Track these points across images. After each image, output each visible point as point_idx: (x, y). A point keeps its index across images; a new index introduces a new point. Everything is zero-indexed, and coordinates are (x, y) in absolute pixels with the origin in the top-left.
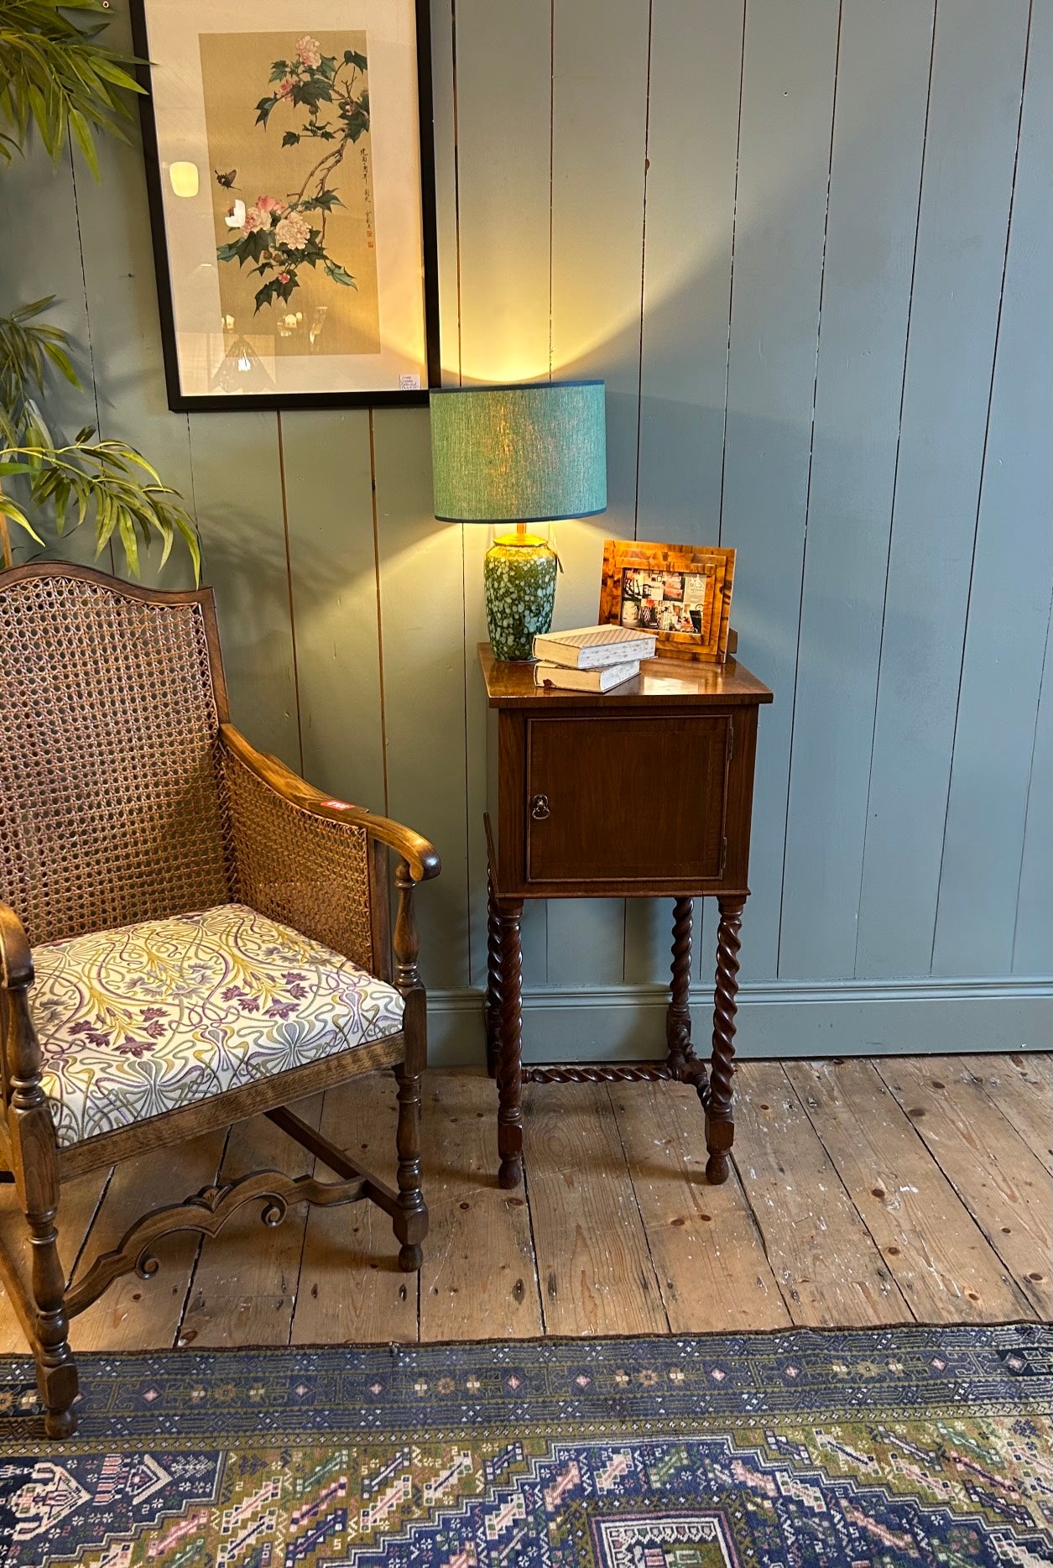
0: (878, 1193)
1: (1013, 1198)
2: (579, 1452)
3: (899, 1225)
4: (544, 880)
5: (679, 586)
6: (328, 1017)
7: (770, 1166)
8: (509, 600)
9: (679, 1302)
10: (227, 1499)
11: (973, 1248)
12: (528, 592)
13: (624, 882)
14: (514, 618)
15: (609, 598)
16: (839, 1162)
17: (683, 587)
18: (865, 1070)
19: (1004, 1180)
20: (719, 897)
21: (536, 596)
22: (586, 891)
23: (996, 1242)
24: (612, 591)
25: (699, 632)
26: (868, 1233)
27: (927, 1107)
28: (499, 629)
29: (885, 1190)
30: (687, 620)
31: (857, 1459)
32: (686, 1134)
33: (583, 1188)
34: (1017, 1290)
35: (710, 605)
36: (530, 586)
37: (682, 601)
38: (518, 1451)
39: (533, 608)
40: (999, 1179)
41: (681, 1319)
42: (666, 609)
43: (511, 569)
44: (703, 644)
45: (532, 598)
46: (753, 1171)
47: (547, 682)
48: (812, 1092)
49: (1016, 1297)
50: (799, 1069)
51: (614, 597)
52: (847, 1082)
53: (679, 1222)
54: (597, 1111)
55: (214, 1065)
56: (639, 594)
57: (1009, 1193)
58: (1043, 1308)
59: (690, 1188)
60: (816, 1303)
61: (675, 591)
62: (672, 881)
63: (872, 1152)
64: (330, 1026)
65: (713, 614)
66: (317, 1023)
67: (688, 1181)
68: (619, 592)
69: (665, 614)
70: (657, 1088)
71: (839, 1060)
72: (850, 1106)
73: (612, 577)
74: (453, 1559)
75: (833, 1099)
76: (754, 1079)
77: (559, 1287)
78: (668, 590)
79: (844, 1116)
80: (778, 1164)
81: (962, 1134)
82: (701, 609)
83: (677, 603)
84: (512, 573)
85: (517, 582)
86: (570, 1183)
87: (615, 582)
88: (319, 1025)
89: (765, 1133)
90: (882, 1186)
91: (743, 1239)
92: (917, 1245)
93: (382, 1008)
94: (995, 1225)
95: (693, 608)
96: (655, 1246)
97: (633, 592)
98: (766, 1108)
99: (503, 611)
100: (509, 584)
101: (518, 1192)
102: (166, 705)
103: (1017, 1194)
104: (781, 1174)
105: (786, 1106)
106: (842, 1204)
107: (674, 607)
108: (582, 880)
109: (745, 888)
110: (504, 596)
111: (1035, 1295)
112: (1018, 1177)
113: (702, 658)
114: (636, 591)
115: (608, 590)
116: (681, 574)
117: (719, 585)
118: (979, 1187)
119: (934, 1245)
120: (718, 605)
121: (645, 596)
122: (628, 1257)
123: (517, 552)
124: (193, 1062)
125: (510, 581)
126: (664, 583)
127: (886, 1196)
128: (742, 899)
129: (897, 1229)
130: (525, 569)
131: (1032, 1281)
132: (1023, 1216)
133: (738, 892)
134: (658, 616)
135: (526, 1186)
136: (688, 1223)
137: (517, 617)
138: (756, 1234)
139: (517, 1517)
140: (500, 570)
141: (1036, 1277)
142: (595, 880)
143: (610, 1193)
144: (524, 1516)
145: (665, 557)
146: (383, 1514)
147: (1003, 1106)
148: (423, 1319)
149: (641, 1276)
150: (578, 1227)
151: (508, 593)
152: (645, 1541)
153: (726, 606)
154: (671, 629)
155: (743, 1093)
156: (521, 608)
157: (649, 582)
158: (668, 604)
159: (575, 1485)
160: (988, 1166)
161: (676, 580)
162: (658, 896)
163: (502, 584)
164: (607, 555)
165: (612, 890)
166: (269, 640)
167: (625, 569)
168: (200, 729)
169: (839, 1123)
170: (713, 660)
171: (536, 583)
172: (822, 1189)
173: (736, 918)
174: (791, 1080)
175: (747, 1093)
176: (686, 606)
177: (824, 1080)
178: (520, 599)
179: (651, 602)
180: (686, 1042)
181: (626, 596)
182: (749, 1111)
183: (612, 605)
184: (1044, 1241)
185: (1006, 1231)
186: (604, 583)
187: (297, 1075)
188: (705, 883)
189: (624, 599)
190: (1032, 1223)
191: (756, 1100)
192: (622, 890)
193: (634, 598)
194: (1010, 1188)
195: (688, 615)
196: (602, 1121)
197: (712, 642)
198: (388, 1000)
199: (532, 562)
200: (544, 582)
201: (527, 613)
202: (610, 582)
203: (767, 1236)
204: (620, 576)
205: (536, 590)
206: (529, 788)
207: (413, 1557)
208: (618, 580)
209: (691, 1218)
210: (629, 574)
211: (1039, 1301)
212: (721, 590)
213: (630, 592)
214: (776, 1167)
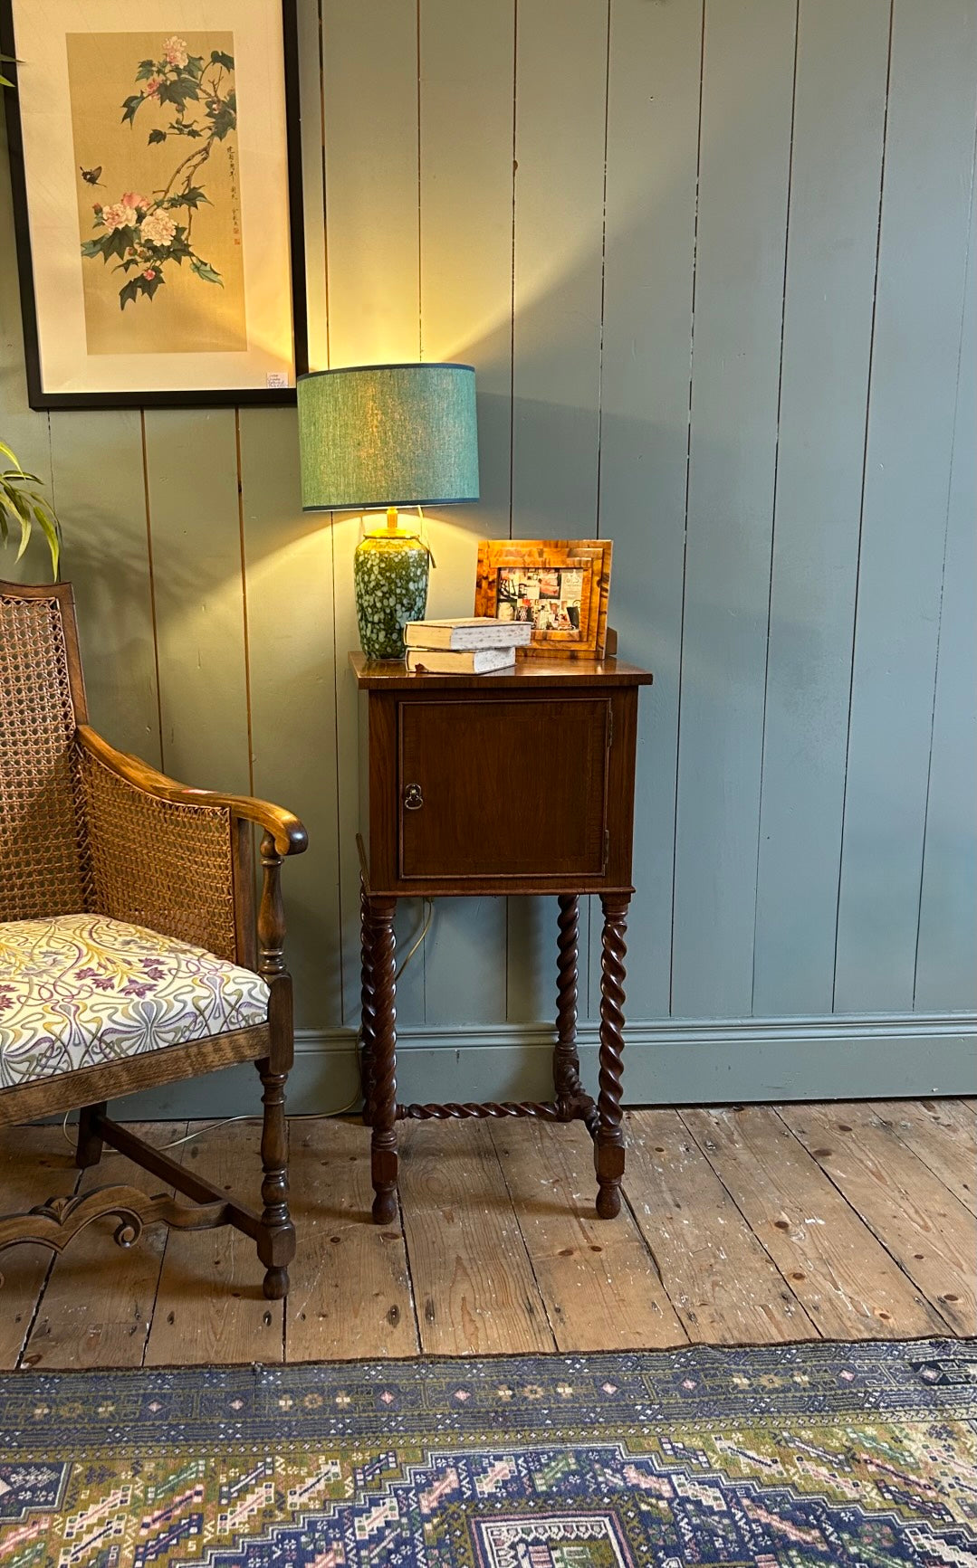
0: (782, 1225)
1: (926, 1228)
2: (457, 1459)
3: (804, 1253)
4: (418, 877)
5: (555, 583)
6: (188, 998)
7: (666, 1203)
8: (380, 594)
9: (568, 1325)
10: (71, 1505)
11: (884, 1273)
12: (399, 585)
13: (502, 878)
14: (385, 612)
15: (484, 600)
16: (739, 1198)
17: (559, 584)
18: (766, 1116)
19: (917, 1212)
20: (602, 896)
21: (407, 589)
22: (463, 889)
23: (908, 1267)
24: (486, 592)
25: (577, 627)
26: (771, 1260)
27: (833, 1148)
28: (369, 625)
29: (789, 1222)
30: (564, 618)
31: (760, 1462)
32: (574, 1175)
33: (464, 1223)
34: (931, 1309)
35: (587, 599)
36: (401, 579)
37: (558, 598)
38: (391, 1459)
39: (405, 602)
40: (911, 1211)
41: (569, 1340)
42: (543, 607)
43: (382, 561)
44: (581, 641)
45: (404, 592)
46: (647, 1207)
47: (419, 667)
48: (710, 1135)
49: (930, 1316)
50: (697, 1116)
51: (489, 599)
52: (748, 1126)
53: (567, 1253)
54: (479, 1154)
55: (65, 1038)
56: (514, 594)
57: (922, 1223)
58: (959, 1326)
59: (580, 1223)
60: (715, 1324)
61: (552, 589)
62: (552, 877)
63: (775, 1190)
64: (190, 1008)
65: (590, 609)
66: (176, 1003)
67: (577, 1216)
68: (494, 593)
69: (542, 612)
70: (543, 1133)
71: (739, 1106)
72: (751, 1149)
73: (487, 578)
74: (319, 1558)
75: (733, 1142)
76: (648, 1125)
77: (438, 1313)
78: (544, 587)
79: (745, 1157)
80: (674, 1201)
81: (871, 1172)
82: (578, 605)
83: (553, 601)
84: (383, 565)
85: (388, 574)
86: (450, 1219)
87: (490, 583)
88: (178, 1006)
89: (659, 1173)
90: (785, 1218)
91: (637, 1267)
92: (824, 1270)
93: (245, 993)
94: (907, 1253)
95: (570, 605)
96: (541, 1275)
97: (508, 592)
98: (661, 1150)
99: (374, 606)
100: (379, 577)
101: (394, 1227)
102: (20, 702)
103: (930, 1224)
104: (678, 1209)
105: (682, 1149)
106: (744, 1236)
107: (551, 604)
108: (458, 876)
109: (630, 885)
110: (375, 589)
111: (950, 1314)
112: (932, 1209)
113: (581, 655)
114: (512, 591)
115: (483, 592)
116: (557, 570)
117: (597, 578)
118: (890, 1219)
119: (842, 1271)
120: (596, 599)
121: (521, 596)
122: (512, 1285)
123: (387, 544)
124: (42, 1034)
125: (380, 573)
126: (540, 581)
127: (790, 1227)
128: (626, 897)
129: (802, 1257)
130: (396, 560)
131: (948, 1301)
132: (938, 1244)
133: (621, 890)
134: (535, 615)
135: (402, 1223)
136: (576, 1255)
137: (388, 611)
138: (650, 1263)
139: (389, 1519)
140: (370, 562)
141: (952, 1298)
142: (471, 876)
143: (492, 1228)
144: (397, 1518)
145: (541, 554)
146: (244, 1517)
147: (914, 1146)
148: (289, 1342)
149: (526, 1301)
150: (459, 1259)
151: (378, 586)
152: (530, 1539)
153: (604, 600)
154: (548, 627)
155: (636, 1136)
156: (392, 601)
157: (525, 581)
158: (545, 602)
159: (453, 1489)
160: (899, 1200)
161: (552, 577)
162: (538, 894)
163: (373, 577)
164: (481, 556)
165: (490, 888)
166: (131, 648)
167: (500, 569)
168: (56, 729)
169: (739, 1164)
170: (592, 656)
171: (408, 575)
172: (722, 1222)
173: (621, 918)
174: (688, 1125)
175: (640, 1138)
176: (563, 603)
177: (722, 1125)
178: (391, 592)
179: (528, 601)
180: (574, 1079)
181: (502, 597)
182: (643, 1154)
183: (487, 608)
184: (960, 1266)
185: (919, 1257)
186: (479, 585)
187: (153, 1060)
188: (587, 881)
189: (499, 601)
190: (946, 1251)
191: (650, 1143)
192: (500, 888)
193: (510, 599)
194: (923, 1220)
195: (566, 612)
196: (485, 1163)
197: (590, 638)
198: (252, 985)
199: (403, 554)
200: (415, 575)
201: (398, 607)
202: (484, 584)
203: (663, 1265)
204: (495, 576)
205: (408, 582)
206: (401, 776)
207: (274, 1556)
208: (493, 581)
209: (580, 1249)
210: (504, 574)
211: (955, 1319)
212: (599, 583)
213: (505, 593)
214: (671, 1202)
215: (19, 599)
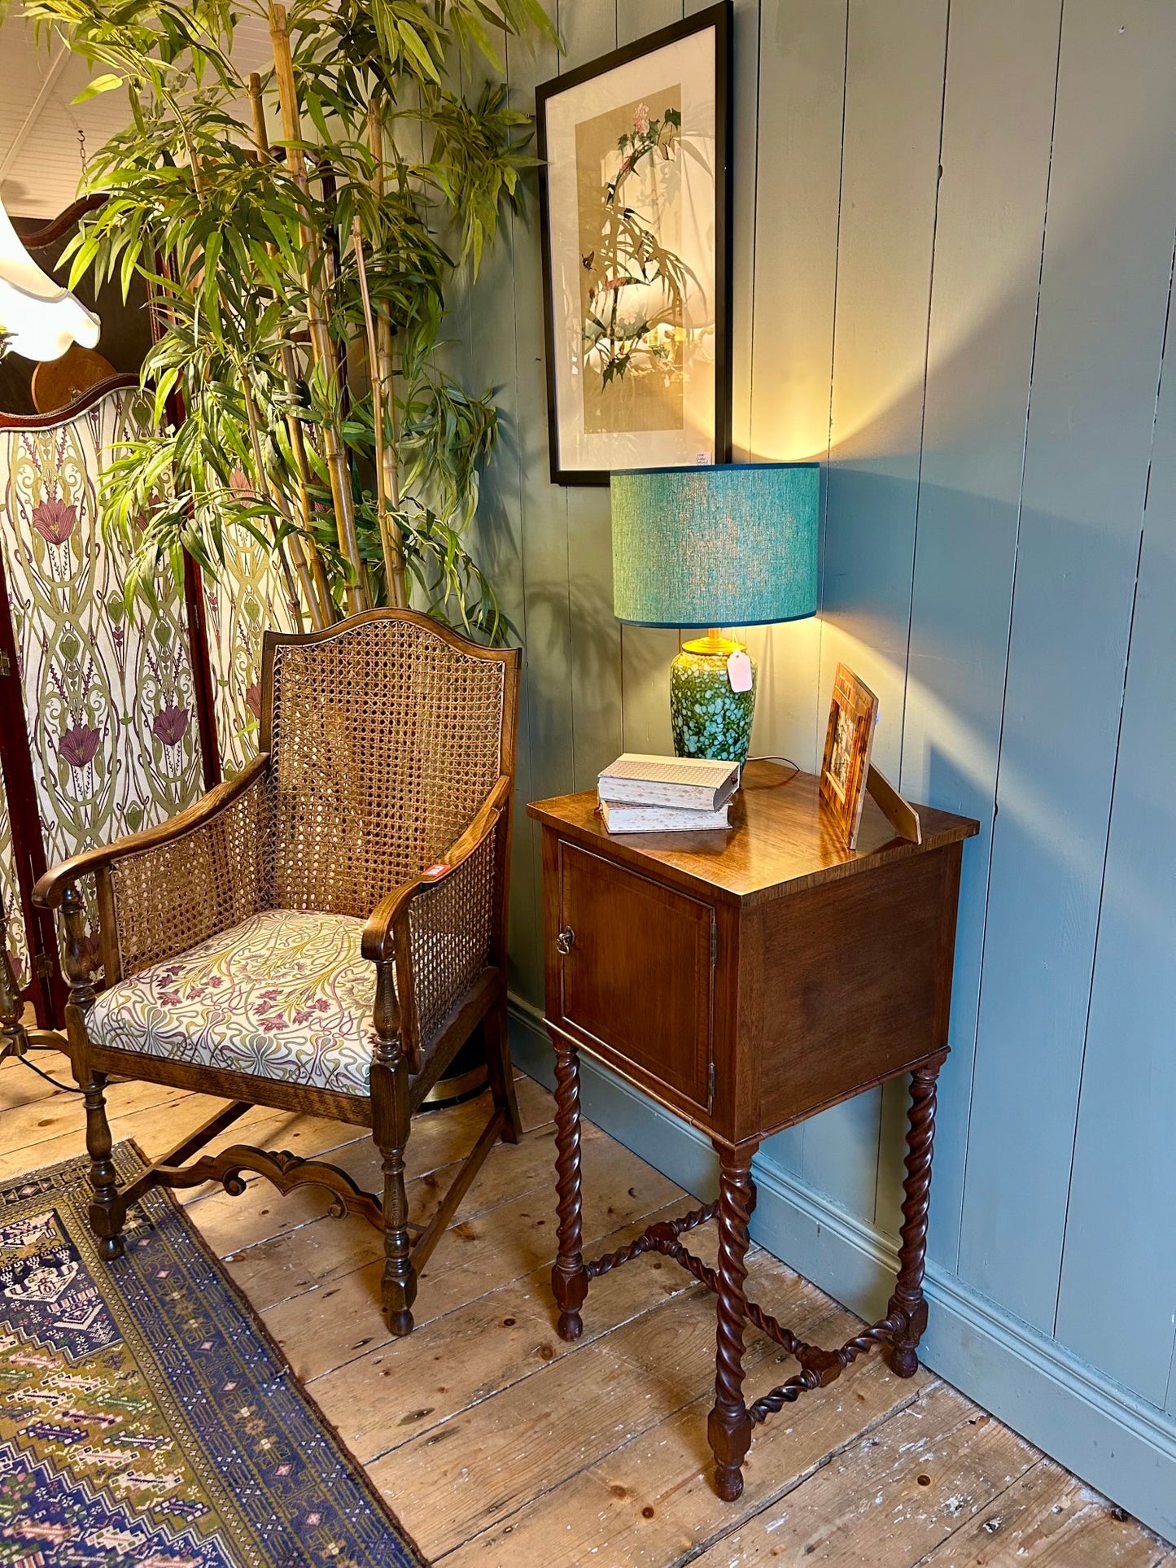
2: (218, 1558)
4: (574, 1025)
6: (295, 1048)
7: (808, 1535)
9: (488, 1549)
10: (73, 1368)
12: (683, 705)
17: (852, 738)
33: (613, 1390)
38: (198, 1514)
39: (692, 725)
41: (460, 1561)
42: (845, 761)
44: (843, 816)
45: (688, 714)
46: (781, 1522)
48: (1018, 1515)
52: (1086, 1543)
53: (620, 1492)
55: (195, 1038)
56: (840, 736)
59: (694, 1476)
61: (850, 741)
66: (283, 1048)
69: (843, 767)
74: (58, 1526)
75: (1025, 1544)
76: (976, 1445)
77: (438, 1445)
80: (820, 1542)
86: (612, 1376)
88: (284, 1051)
93: (342, 1065)
96: (565, 1488)
98: (925, 1483)
101: (561, 1347)
104: (802, 1551)
105: (953, 1502)
114: (840, 732)
122: (530, 1474)
124: (182, 1029)
134: (841, 768)
135: (579, 1349)
136: (627, 1500)
137: (679, 732)
139: (118, 1548)
143: (622, 1414)
144: (121, 1552)
146: (90, 1460)
148: (336, 1373)
149: (507, 1498)
150: (548, 1415)
153: (861, 774)
155: (936, 1447)
156: (680, 722)
166: (608, 709)
167: (836, 702)
170: (845, 841)
171: (692, 696)
174: (1019, 1483)
175: (937, 1451)
181: (836, 736)
182: (899, 1470)
187: (268, 1086)
188: (697, 1111)
189: (835, 740)
191: (932, 1466)
197: (848, 817)
198: (352, 1061)
199: (690, 672)
201: (686, 729)
204: (833, 709)
205: (693, 704)
206: (561, 915)
207: (52, 1500)
209: (638, 1500)
212: (860, 751)
213: (838, 733)
214: (812, 1541)
215: (475, 659)
